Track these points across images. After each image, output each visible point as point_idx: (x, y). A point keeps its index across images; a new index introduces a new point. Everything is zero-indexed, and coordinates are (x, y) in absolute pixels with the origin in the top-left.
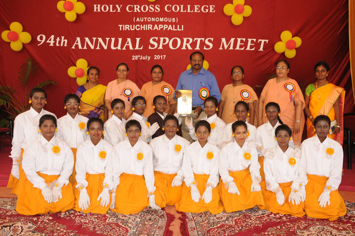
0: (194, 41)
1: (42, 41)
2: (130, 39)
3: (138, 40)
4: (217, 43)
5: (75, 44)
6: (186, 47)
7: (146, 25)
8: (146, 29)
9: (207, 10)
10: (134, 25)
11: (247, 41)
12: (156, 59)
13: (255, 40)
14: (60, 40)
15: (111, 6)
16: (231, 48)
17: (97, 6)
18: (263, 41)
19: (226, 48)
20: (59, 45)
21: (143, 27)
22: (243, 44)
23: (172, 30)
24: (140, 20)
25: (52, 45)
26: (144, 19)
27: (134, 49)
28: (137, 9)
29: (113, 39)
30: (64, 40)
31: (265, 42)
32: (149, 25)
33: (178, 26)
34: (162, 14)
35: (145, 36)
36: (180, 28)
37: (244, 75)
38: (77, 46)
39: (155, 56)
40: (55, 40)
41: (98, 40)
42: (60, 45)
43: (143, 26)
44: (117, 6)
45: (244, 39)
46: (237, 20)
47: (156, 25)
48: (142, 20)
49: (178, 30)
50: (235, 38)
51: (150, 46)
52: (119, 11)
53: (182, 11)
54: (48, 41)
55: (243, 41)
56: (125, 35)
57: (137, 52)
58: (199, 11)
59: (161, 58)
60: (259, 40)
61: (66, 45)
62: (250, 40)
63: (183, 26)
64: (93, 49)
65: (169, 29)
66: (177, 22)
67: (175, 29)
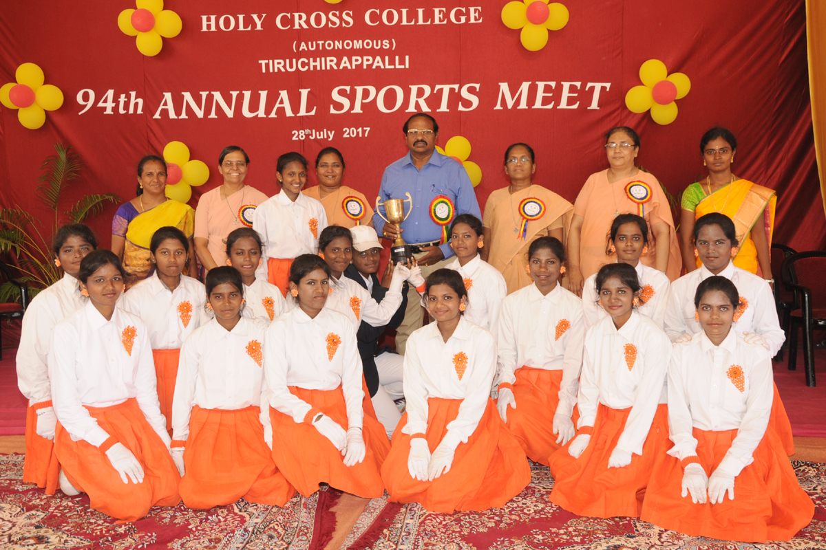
0: (435, 92)
1: (86, 105)
2: (286, 91)
3: (304, 93)
4: (489, 95)
5: (161, 107)
6: (417, 105)
7: (323, 59)
8: (323, 68)
9: (463, 19)
10: (294, 60)
11: (559, 89)
12: (348, 136)
13: (578, 84)
14: (126, 100)
15: (241, 17)
16: (523, 106)
17: (208, 20)
18: (598, 86)
19: (510, 107)
20: (125, 111)
21: (315, 64)
22: (551, 95)
23: (382, 67)
24: (308, 47)
25: (109, 111)
26: (318, 45)
27: (296, 115)
28: (300, 21)
29: (247, 94)
30: (136, 99)
31: (603, 88)
32: (328, 59)
33: (397, 58)
34: (360, 31)
35: (321, 84)
36: (402, 62)
37: (534, 167)
38: (165, 113)
39: (344, 130)
40: (116, 100)
41: (213, 95)
42: (128, 111)
43: (315, 61)
44: (255, 16)
45: (553, 84)
46: (534, 38)
47: (345, 59)
48: (312, 47)
49: (398, 66)
50: (530, 83)
51: (332, 106)
52: (259, 27)
54: (101, 104)
55: (551, 87)
56: (274, 83)
57: (302, 123)
59: (358, 133)
60: (590, 85)
61: (139, 111)
62: (566, 85)
63: (407, 57)
64: (201, 119)
65: (377, 67)
66: (393, 49)
67: (389, 65)
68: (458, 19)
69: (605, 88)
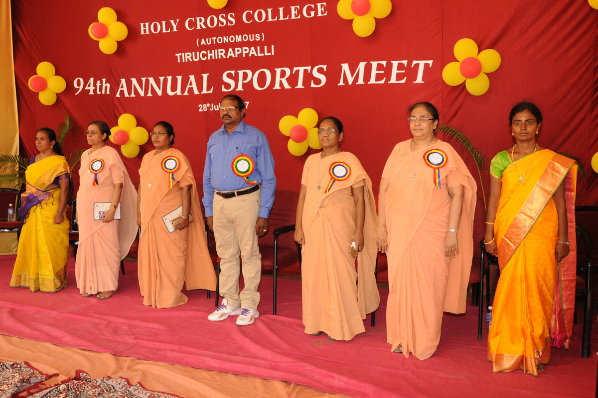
0: (293, 73)
1: (79, 88)
2: (193, 76)
3: (205, 76)
4: (333, 74)
5: (120, 89)
6: (281, 84)
7: (216, 51)
8: (217, 58)
9: (313, 13)
10: (198, 53)
11: (390, 66)
13: (405, 62)
14: (100, 84)
15: (164, 23)
16: (361, 81)
17: (145, 26)
18: (422, 63)
19: (350, 83)
20: (100, 92)
22: (383, 72)
23: (256, 55)
24: (206, 42)
25: (91, 93)
26: (212, 40)
27: (200, 93)
28: (200, 24)
29: (170, 78)
30: (106, 83)
31: (426, 65)
32: (219, 50)
33: (266, 47)
34: (240, 28)
35: (215, 68)
36: (269, 51)
38: (122, 92)
40: (95, 85)
41: (149, 80)
42: (102, 92)
43: (211, 53)
44: (172, 22)
45: (384, 63)
46: (363, 27)
47: (231, 50)
48: (209, 42)
49: (266, 54)
50: (366, 63)
51: (223, 86)
52: (175, 30)
53: (270, 19)
54: (87, 88)
55: (383, 65)
56: (186, 69)
57: (205, 99)
58: (299, 17)
60: (415, 62)
61: (108, 92)
63: (273, 46)
64: (143, 97)
65: (252, 55)
66: (263, 40)
67: (260, 53)
68: (309, 14)
69: (428, 64)
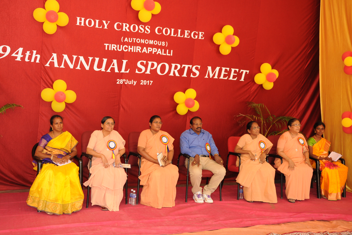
0: (182, 68)
1: (5, 54)
2: (116, 60)
3: (125, 62)
4: (203, 71)
5: (50, 60)
6: (174, 73)
7: (135, 47)
8: (135, 51)
9: (196, 37)
10: (121, 46)
11: (230, 71)
12: (143, 84)
13: (237, 70)
14: (30, 54)
15: (97, 21)
16: (216, 77)
17: (81, 20)
18: (244, 71)
19: (211, 77)
20: (29, 60)
21: (131, 49)
22: (227, 73)
23: (161, 54)
24: (128, 40)
25: (19, 59)
26: (133, 40)
27: (120, 72)
28: (126, 27)
29: (97, 59)
30: (36, 55)
31: (246, 73)
32: (137, 47)
33: (168, 50)
34: (152, 36)
35: (133, 58)
36: (169, 53)
39: (141, 81)
40: (24, 53)
41: (79, 58)
42: (31, 60)
43: (131, 47)
44: (104, 22)
45: (228, 69)
46: (226, 50)
47: (145, 48)
48: (130, 41)
49: (167, 54)
50: (220, 67)
51: (137, 69)
52: (106, 27)
53: (172, 35)
54: (14, 55)
55: (227, 70)
56: (111, 55)
57: (121, 76)
58: (189, 37)
59: (147, 83)
60: (241, 71)
61: (38, 61)
62: (233, 70)
63: (172, 51)
64: (72, 69)
65: (158, 53)
66: (166, 46)
67: (164, 53)
68: (194, 37)
